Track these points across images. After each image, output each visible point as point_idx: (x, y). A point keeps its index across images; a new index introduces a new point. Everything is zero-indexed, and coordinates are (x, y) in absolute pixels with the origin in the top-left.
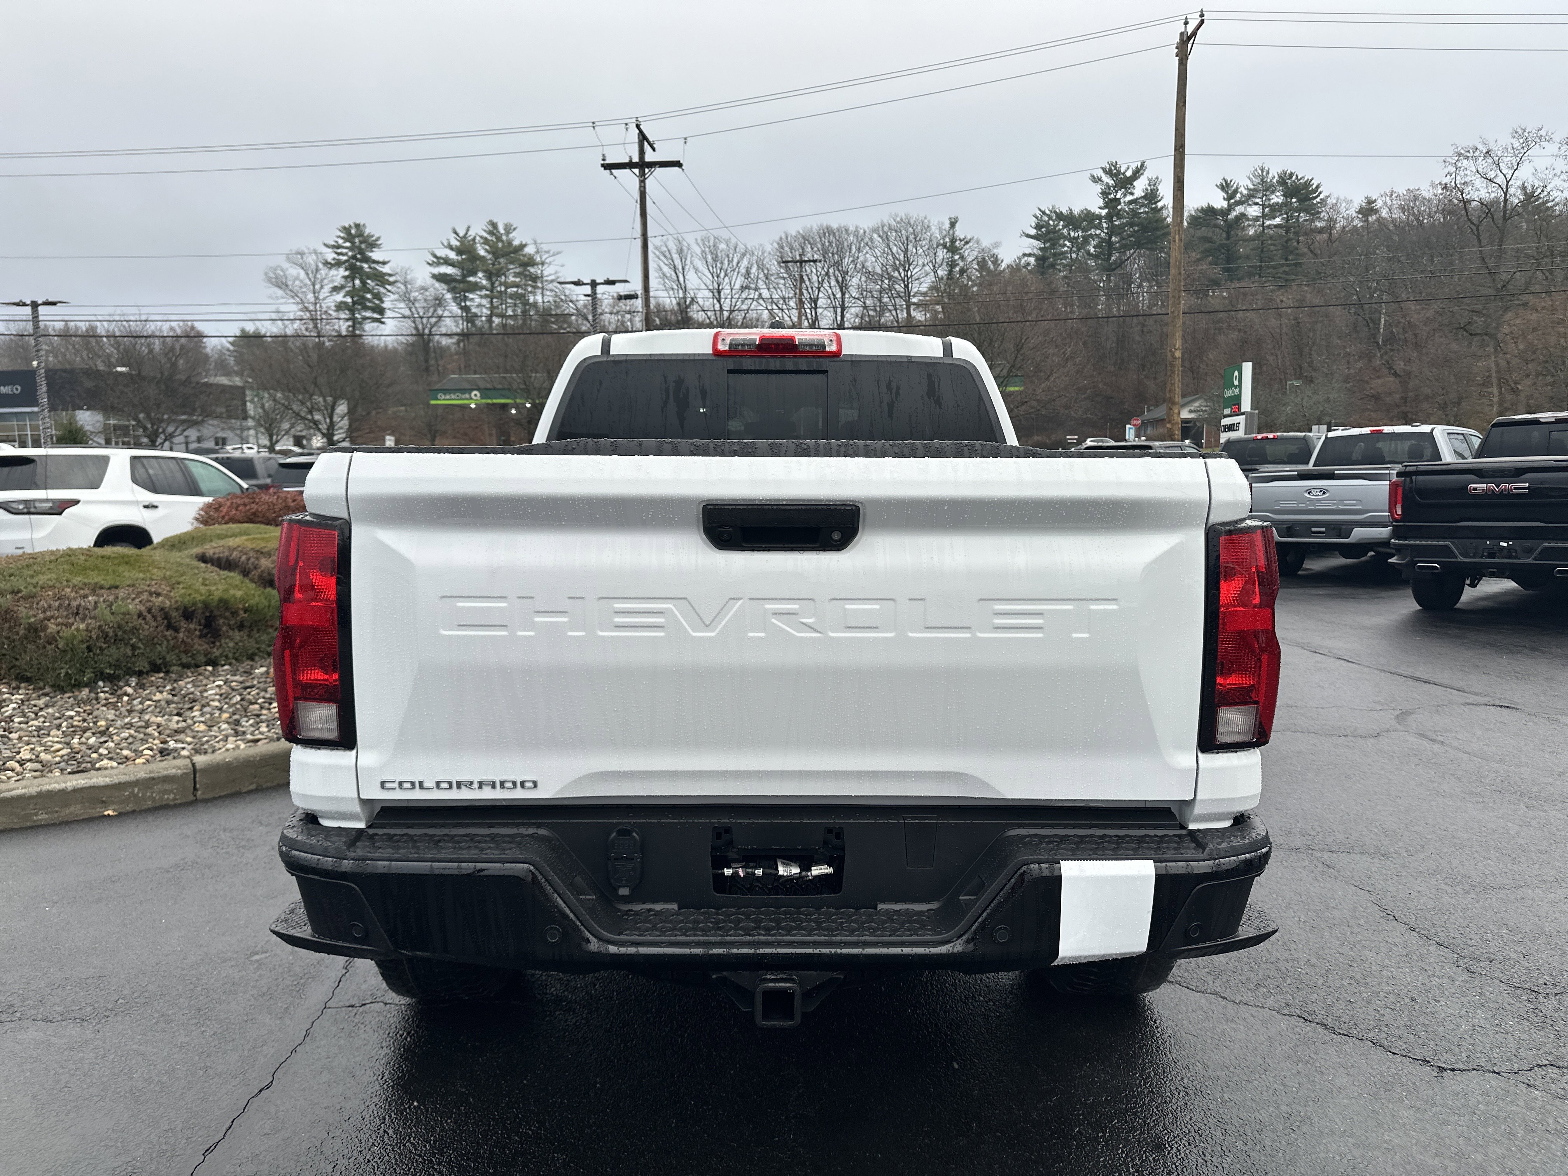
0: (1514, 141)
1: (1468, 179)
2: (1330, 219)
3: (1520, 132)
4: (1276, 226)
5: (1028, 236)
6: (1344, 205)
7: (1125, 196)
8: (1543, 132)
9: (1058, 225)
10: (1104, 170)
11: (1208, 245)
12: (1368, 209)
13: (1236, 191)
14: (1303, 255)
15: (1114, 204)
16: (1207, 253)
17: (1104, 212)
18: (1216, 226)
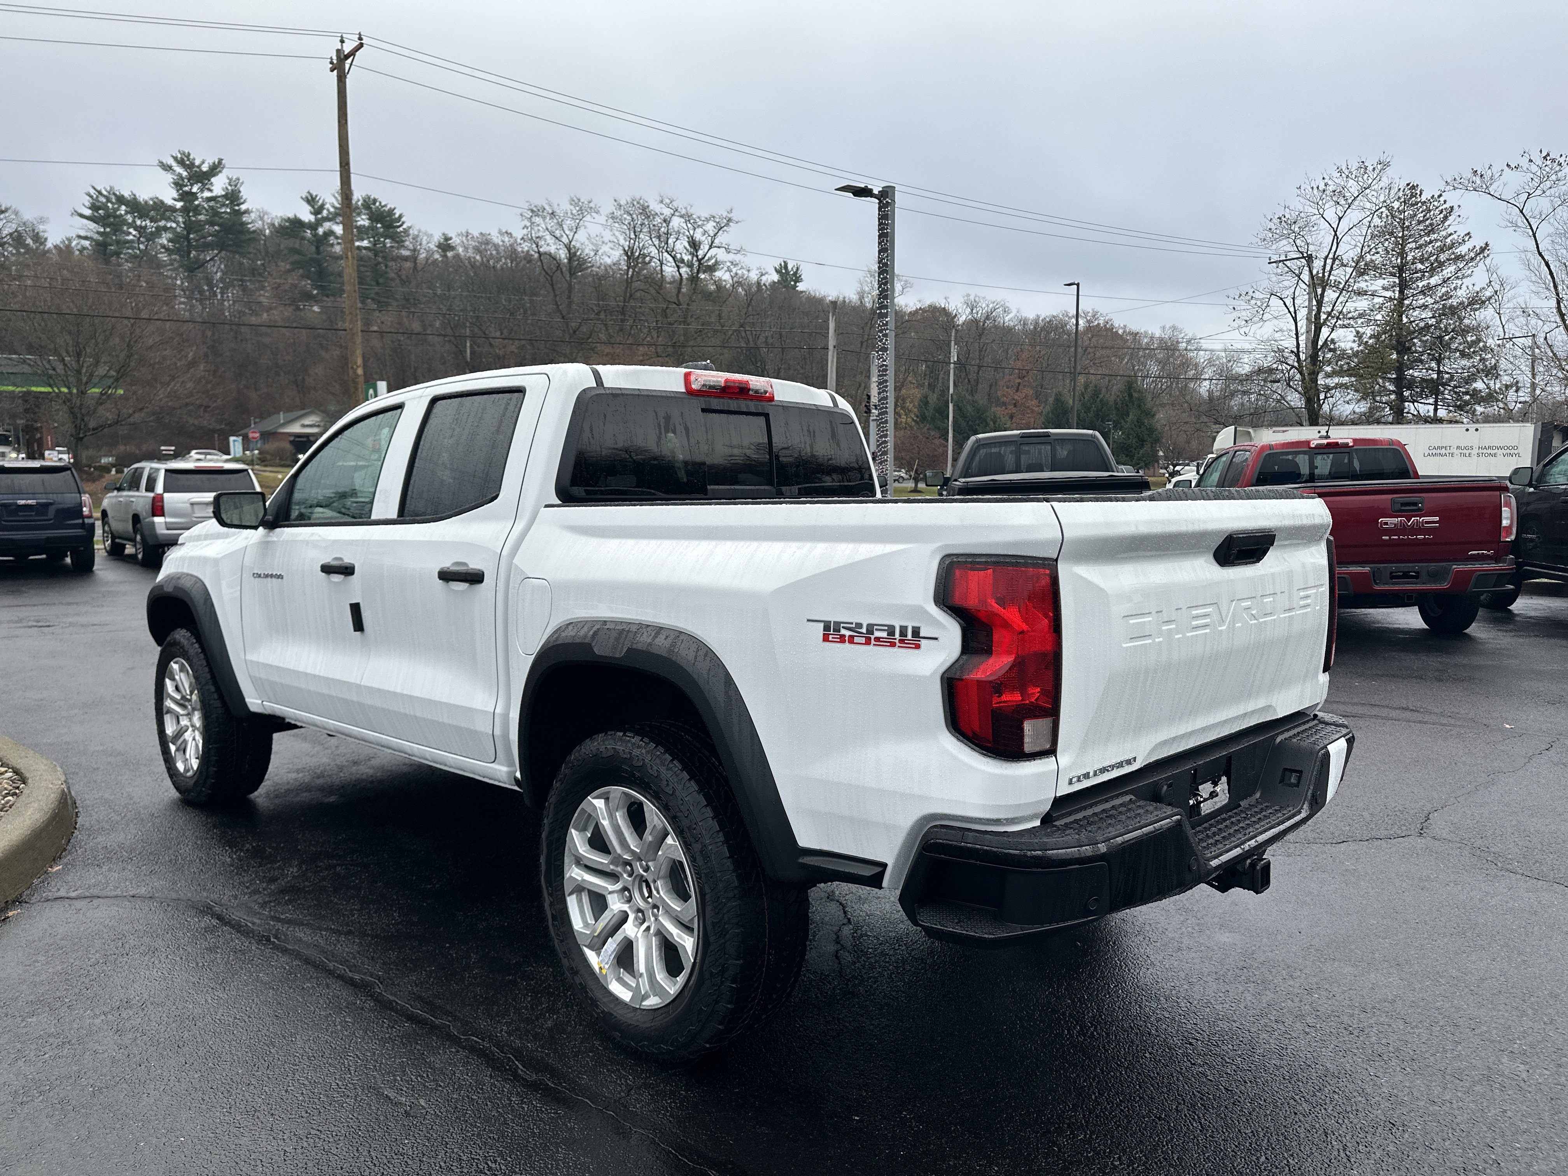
0: (572, 207)
1: (541, 234)
2: (415, 250)
3: (576, 201)
4: (366, 248)
5: (82, 216)
6: (425, 238)
7: (202, 191)
8: (592, 205)
9: (118, 209)
10: (175, 159)
11: (297, 257)
12: (445, 245)
13: (322, 207)
14: (393, 280)
15: (190, 197)
16: (297, 265)
17: (179, 205)
18: (303, 238)
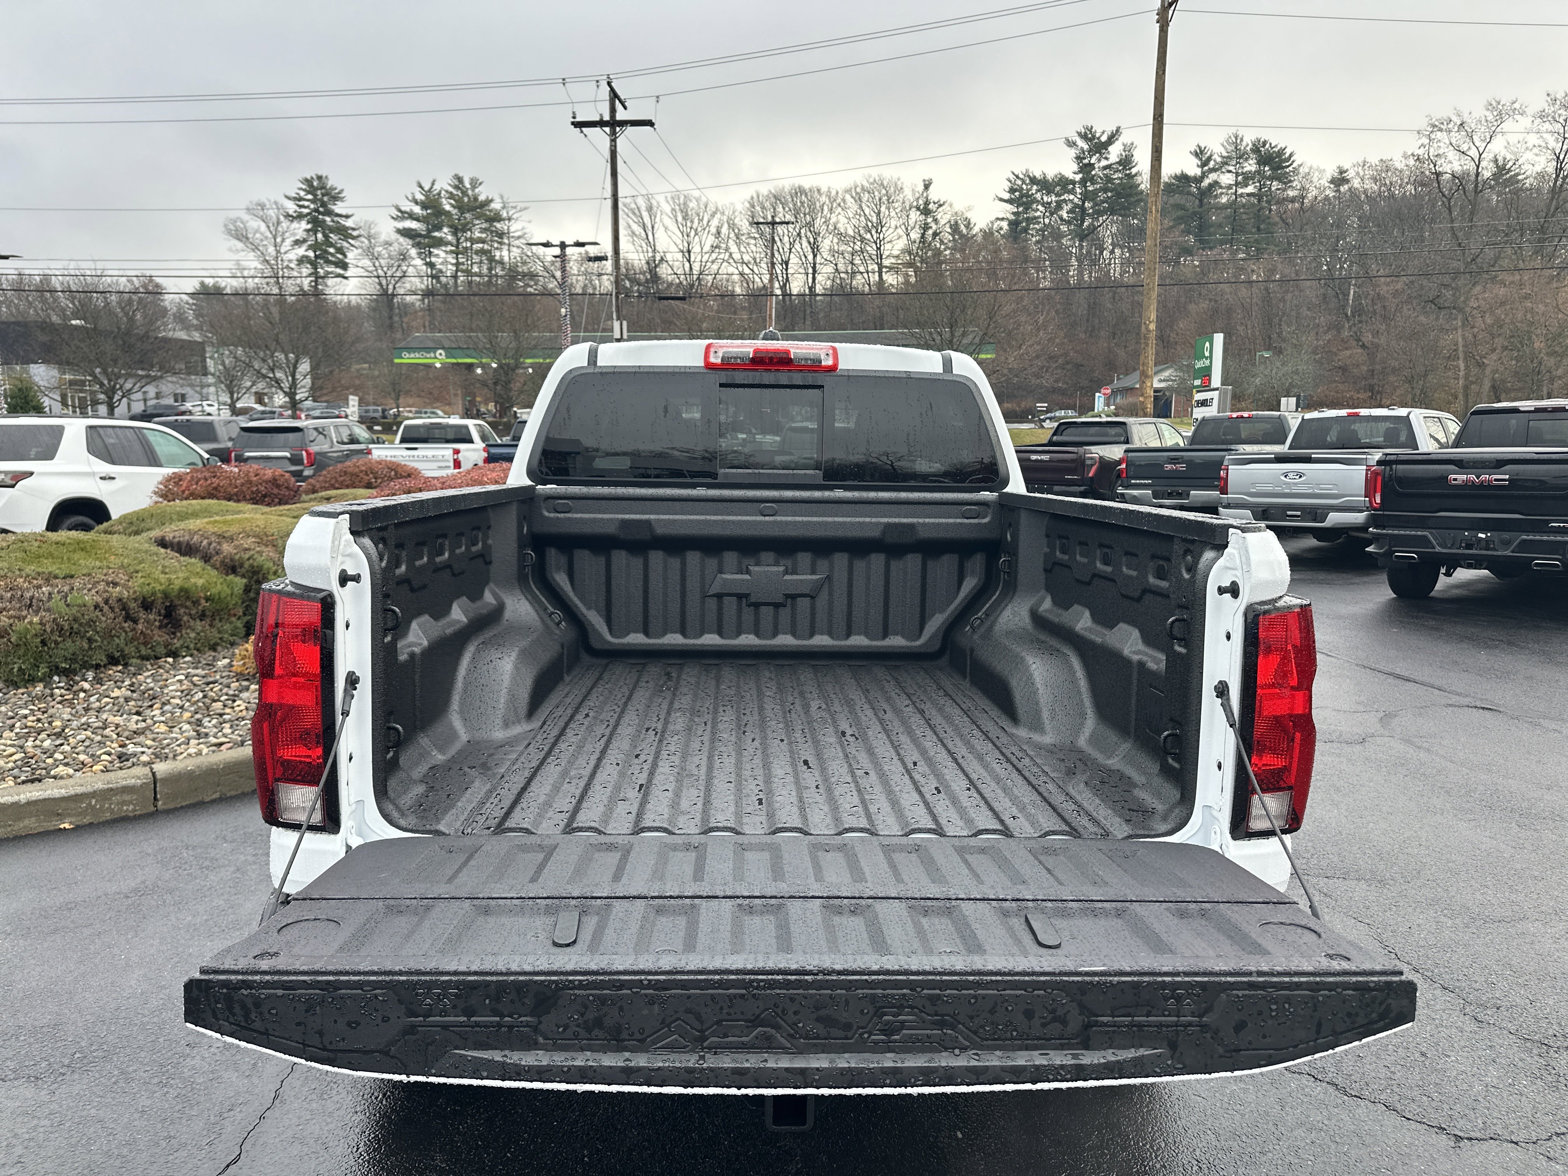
0: (1488, 113)
1: (1441, 152)
2: (1303, 188)
3: (1494, 104)
4: (1248, 195)
5: (1001, 200)
6: (1317, 174)
7: (1099, 161)
8: (1517, 106)
9: (1031, 189)
10: (1079, 134)
11: (1180, 213)
12: (1340, 180)
13: (1209, 159)
14: (1275, 224)
15: (1088, 169)
16: (1179, 220)
17: (1078, 177)
18: (1189, 193)
